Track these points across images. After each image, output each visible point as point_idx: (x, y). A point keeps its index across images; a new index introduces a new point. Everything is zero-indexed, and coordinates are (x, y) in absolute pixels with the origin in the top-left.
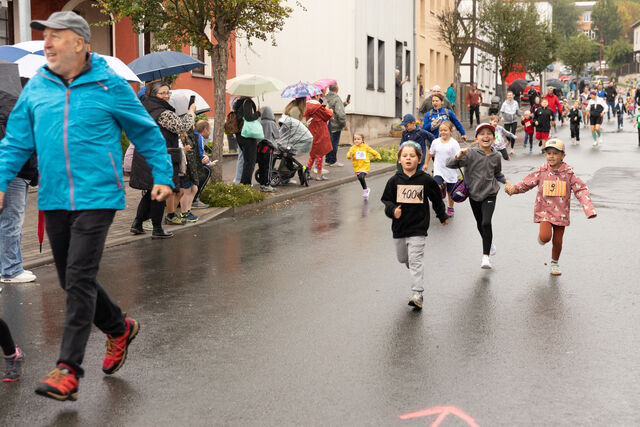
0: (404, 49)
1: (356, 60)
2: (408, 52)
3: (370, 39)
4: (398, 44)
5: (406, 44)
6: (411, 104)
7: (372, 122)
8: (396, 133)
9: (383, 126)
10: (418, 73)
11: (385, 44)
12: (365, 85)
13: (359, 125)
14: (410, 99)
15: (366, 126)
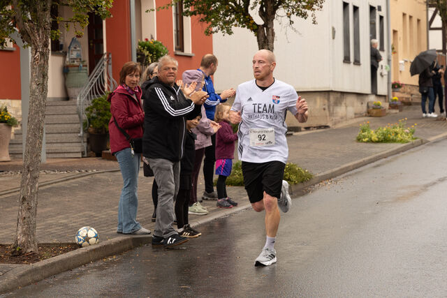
0: (378, 14)
1: (333, 29)
2: (381, 18)
3: (345, 5)
4: (372, 9)
5: (380, 8)
6: (385, 78)
7: (350, 99)
8: (374, 111)
9: (359, 104)
10: (391, 42)
11: (360, 9)
12: (342, 58)
13: (337, 103)
14: (385, 72)
15: (343, 105)
